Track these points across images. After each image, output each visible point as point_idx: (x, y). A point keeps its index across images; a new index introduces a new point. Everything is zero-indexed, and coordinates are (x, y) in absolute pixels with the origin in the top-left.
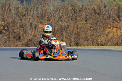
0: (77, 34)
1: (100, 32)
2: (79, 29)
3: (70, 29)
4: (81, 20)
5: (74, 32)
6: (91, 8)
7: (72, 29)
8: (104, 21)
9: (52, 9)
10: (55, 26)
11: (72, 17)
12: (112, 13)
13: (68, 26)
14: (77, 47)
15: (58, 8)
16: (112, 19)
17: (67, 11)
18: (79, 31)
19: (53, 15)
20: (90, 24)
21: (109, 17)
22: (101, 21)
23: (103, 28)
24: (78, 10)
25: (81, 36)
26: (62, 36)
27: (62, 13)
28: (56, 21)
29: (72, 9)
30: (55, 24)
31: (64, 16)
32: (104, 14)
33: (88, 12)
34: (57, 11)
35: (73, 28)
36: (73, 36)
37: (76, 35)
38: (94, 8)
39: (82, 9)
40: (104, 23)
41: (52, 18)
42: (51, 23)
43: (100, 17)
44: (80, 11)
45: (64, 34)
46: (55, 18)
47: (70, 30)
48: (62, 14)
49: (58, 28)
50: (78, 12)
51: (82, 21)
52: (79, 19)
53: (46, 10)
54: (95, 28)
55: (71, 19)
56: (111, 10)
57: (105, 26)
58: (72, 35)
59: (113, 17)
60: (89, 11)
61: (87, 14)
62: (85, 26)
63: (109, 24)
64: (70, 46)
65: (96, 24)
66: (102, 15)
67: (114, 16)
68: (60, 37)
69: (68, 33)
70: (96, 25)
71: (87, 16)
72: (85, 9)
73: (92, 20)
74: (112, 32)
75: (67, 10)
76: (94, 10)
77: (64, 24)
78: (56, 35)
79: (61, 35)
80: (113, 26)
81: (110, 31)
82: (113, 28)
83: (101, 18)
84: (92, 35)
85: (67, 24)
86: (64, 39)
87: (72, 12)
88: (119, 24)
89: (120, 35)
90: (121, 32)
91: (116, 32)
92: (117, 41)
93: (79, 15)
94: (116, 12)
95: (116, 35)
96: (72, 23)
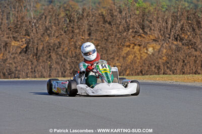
0: (75, 57)
1: (113, 53)
2: (78, 49)
3: (63, 49)
4: (81, 33)
5: (70, 53)
6: (97, 13)
7: (67, 48)
8: (118, 35)
9: (32, 16)
10: (37, 44)
11: (66, 29)
12: (131, 21)
13: (59, 43)
15: (43, 14)
16: (133, 32)
17: (58, 19)
18: (78, 51)
19: (35, 25)
20: (96, 39)
21: (127, 29)
22: (114, 35)
23: (117, 47)
24: (76, 17)
26: (50, 61)
27: (50, 22)
28: (39, 36)
29: (67, 15)
30: (38, 40)
31: (54, 27)
32: (119, 23)
33: (93, 20)
34: (41, 18)
35: (67, 46)
37: (73, 59)
38: (102, 13)
39: (83, 16)
40: (119, 38)
41: (32, 30)
42: (32, 39)
43: (112, 28)
44: (79, 19)
45: (54, 56)
46: (38, 31)
47: (62, 51)
48: (50, 24)
49: (43, 48)
50: (76, 20)
51: (82, 36)
52: (77, 31)
53: (23, 18)
54: (105, 45)
55: (65, 32)
56: (131, 17)
57: (121, 43)
58: (67, 59)
59: (133, 28)
60: (94, 18)
61: (91, 24)
63: (127, 40)
64: (64, 77)
65: (105, 39)
66: (115, 24)
67: (136, 26)
68: (46, 62)
69: (60, 56)
70: (105, 41)
71: (91, 26)
72: (87, 16)
73: (99, 33)
74: (133, 53)
75: (57, 17)
76: (102, 16)
77: (53, 40)
79: (49, 59)
80: (134, 43)
81: (128, 51)
82: (133, 46)
83: (114, 29)
85: (59, 40)
86: (54, 66)
87: (65, 20)
88: (144, 40)
89: (145, 57)
90: (147, 53)
91: (138, 53)
92: (141, 67)
93: (77, 26)
94: (138, 20)
95: (139, 57)
96: (66, 39)
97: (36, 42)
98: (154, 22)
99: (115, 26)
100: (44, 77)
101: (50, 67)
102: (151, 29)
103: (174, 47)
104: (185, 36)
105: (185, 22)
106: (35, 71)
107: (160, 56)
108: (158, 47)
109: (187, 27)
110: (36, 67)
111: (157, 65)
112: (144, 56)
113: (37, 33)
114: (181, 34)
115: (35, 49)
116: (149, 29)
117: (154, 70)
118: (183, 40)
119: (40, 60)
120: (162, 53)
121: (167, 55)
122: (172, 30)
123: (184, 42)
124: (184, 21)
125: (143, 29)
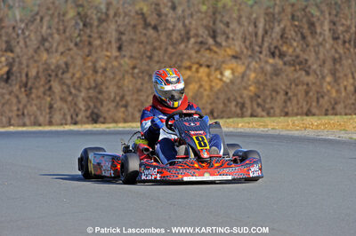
0: (95, 88)
2: (99, 74)
3: (74, 75)
4: (105, 46)
5: (85, 82)
6: (132, 10)
7: (80, 72)
8: (171, 49)
9: (18, 17)
10: (28, 67)
11: (78, 39)
12: (193, 24)
13: (66, 64)
14: (95, 125)
15: (37, 14)
16: (196, 43)
17: (63, 21)
18: (99, 78)
19: (23, 33)
20: (131, 57)
21: (186, 37)
22: (163, 48)
24: (94, 17)
25: (105, 95)
26: (50, 96)
27: (50, 27)
28: (31, 51)
29: (79, 14)
30: (28, 59)
31: (56, 36)
32: (171, 27)
33: (125, 23)
34: (32, 20)
35: (80, 69)
36: (83, 94)
37: (91, 91)
38: (141, 10)
39: (107, 15)
40: (171, 53)
41: (18, 42)
42: (18, 57)
43: (159, 36)
44: (101, 21)
45: (56, 87)
46: (28, 43)
47: (72, 78)
48: (49, 31)
49: (38, 73)
50: (96, 23)
51: (107, 50)
52: (97, 42)
54: (147, 68)
55: (76, 45)
56: (192, 16)
57: (176, 63)
58: (81, 91)
59: (197, 35)
60: (126, 18)
61: (122, 29)
62: (115, 64)
63: (185, 57)
64: (75, 123)
65: (148, 57)
66: (165, 29)
67: (201, 33)
68: (43, 99)
69: (68, 86)
70: (148, 60)
71: (122, 33)
72: (115, 15)
73: (136, 45)
74: (197, 80)
75: (62, 18)
76: (140, 16)
77: (56, 60)
78: (31, 93)
79: (48, 93)
80: (198, 63)
81: (189, 77)
82: (197, 68)
83: (163, 38)
84: (139, 90)
85: (65, 59)
86: (58, 104)
87: (77, 23)
88: (215, 56)
89: (219, 87)
90: (221, 80)
91: (206, 79)
92: (211, 104)
93: (98, 32)
94: (205, 22)
95: (207, 87)
96: (79, 57)
97: (24, 62)
98: (234, 25)
99: (164, 32)
100: (40, 125)
101: (51, 107)
102: (228, 37)
103: (268, 68)
104: (288, 48)
105: (289, 24)
106: (23, 114)
107: (244, 84)
108: (241, 69)
109: (291, 33)
110: (25, 106)
111: (239, 100)
112: (217, 84)
113: (26, 46)
114: (282, 45)
115: (24, 76)
116: (224, 37)
117: (233, 109)
118: (285, 56)
119: (33, 96)
120: (249, 80)
121: (257, 82)
122: (266, 39)
123: (285, 59)
124: (286, 22)
125: (214, 37)
